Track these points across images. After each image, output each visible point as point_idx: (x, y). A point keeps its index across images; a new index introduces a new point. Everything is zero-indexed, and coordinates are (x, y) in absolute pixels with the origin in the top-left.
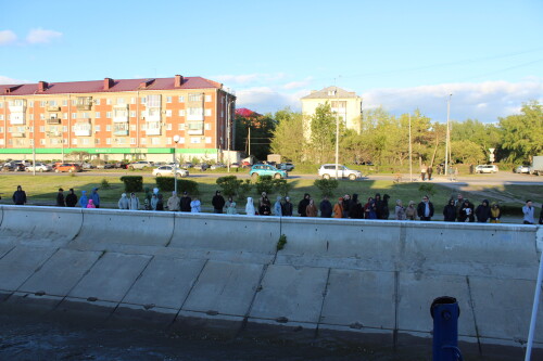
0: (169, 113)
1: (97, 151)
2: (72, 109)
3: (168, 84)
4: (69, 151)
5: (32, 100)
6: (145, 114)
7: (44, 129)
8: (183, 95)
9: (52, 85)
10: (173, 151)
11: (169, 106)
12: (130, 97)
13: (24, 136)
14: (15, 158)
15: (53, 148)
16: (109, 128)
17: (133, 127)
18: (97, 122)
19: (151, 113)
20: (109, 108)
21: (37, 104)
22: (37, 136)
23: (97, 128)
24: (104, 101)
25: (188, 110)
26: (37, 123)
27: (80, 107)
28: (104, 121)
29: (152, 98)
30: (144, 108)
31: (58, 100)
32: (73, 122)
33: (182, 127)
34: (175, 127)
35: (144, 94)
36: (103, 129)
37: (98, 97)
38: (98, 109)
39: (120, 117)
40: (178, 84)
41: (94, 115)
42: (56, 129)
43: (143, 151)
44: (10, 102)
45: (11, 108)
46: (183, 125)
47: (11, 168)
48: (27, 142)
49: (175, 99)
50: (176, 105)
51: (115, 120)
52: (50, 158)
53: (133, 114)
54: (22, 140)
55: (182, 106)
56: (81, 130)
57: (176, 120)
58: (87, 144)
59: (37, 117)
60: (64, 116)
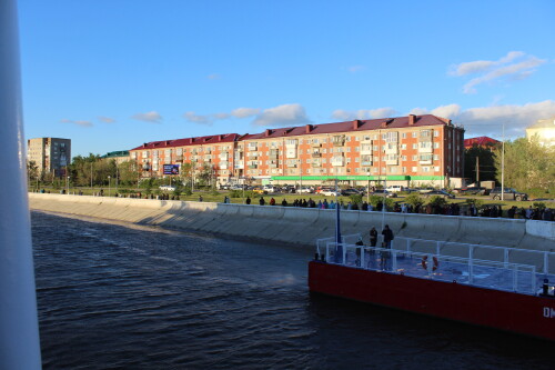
0: (404, 146)
1: (348, 178)
2: (330, 145)
3: (404, 123)
4: (326, 178)
5: (301, 138)
6: (386, 147)
7: (310, 161)
8: (415, 131)
9: (316, 127)
10: (408, 178)
11: (404, 142)
12: (374, 134)
13: (295, 166)
14: (289, 183)
15: (314, 177)
16: (357, 160)
17: (376, 159)
18: (349, 155)
19: (390, 147)
20: (358, 144)
21: (305, 142)
22: (305, 167)
23: (348, 160)
24: (353, 138)
25: (420, 144)
26: (304, 157)
27: (336, 144)
28: (354, 154)
29: (390, 134)
30: (384, 143)
31: (320, 138)
32: (329, 156)
33: (415, 158)
34: (410, 158)
35: (384, 132)
36: (353, 160)
37: (349, 135)
38: (349, 145)
39: (366, 151)
40: (411, 122)
41: (346, 149)
42: (318, 161)
43: (383, 178)
44: (286, 141)
45: (287, 146)
46: (415, 156)
47: (287, 191)
48: (297, 172)
49: (409, 135)
50: (410, 140)
51: (363, 153)
52: (314, 183)
53: (376, 148)
54: (294, 170)
55: (415, 141)
56: (336, 162)
57: (411, 152)
58: (342, 173)
59: (305, 151)
60: (323, 151)
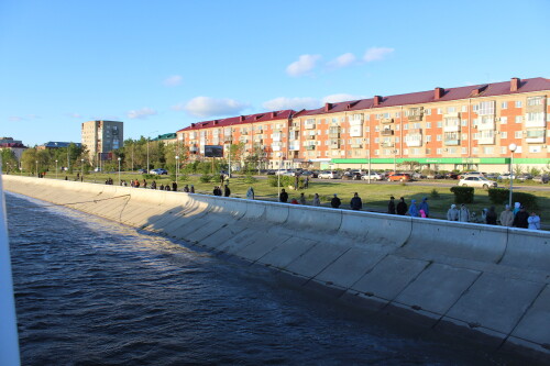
0: (504, 120)
1: (427, 161)
2: (403, 121)
3: (504, 89)
4: (401, 161)
5: (368, 113)
6: (477, 122)
7: (380, 139)
8: (520, 100)
9: (386, 98)
10: (508, 161)
11: (504, 113)
12: (462, 106)
13: (361, 147)
14: (353, 167)
15: (386, 160)
16: (439, 138)
17: (464, 137)
18: (428, 132)
19: (484, 121)
20: (440, 117)
21: (372, 117)
22: (372, 147)
23: (427, 138)
24: (434, 111)
25: (527, 116)
26: (372, 135)
27: (412, 118)
28: (435, 131)
29: (485, 104)
30: (476, 116)
31: (392, 112)
32: (404, 133)
33: (519, 135)
34: (511, 135)
35: (476, 101)
36: (434, 139)
37: (429, 107)
38: (428, 119)
39: (451, 127)
40: (514, 88)
41: (425, 125)
42: (390, 140)
43: (475, 161)
44: (350, 117)
45: (351, 122)
46: (520, 132)
47: (350, 177)
48: (364, 153)
49: (511, 104)
50: (512, 111)
51: (446, 129)
52: (384, 167)
53: (464, 123)
54: (359, 151)
55: (519, 112)
56: (412, 140)
57: (512, 128)
58: (418, 154)
59: (372, 129)
60: (396, 127)
